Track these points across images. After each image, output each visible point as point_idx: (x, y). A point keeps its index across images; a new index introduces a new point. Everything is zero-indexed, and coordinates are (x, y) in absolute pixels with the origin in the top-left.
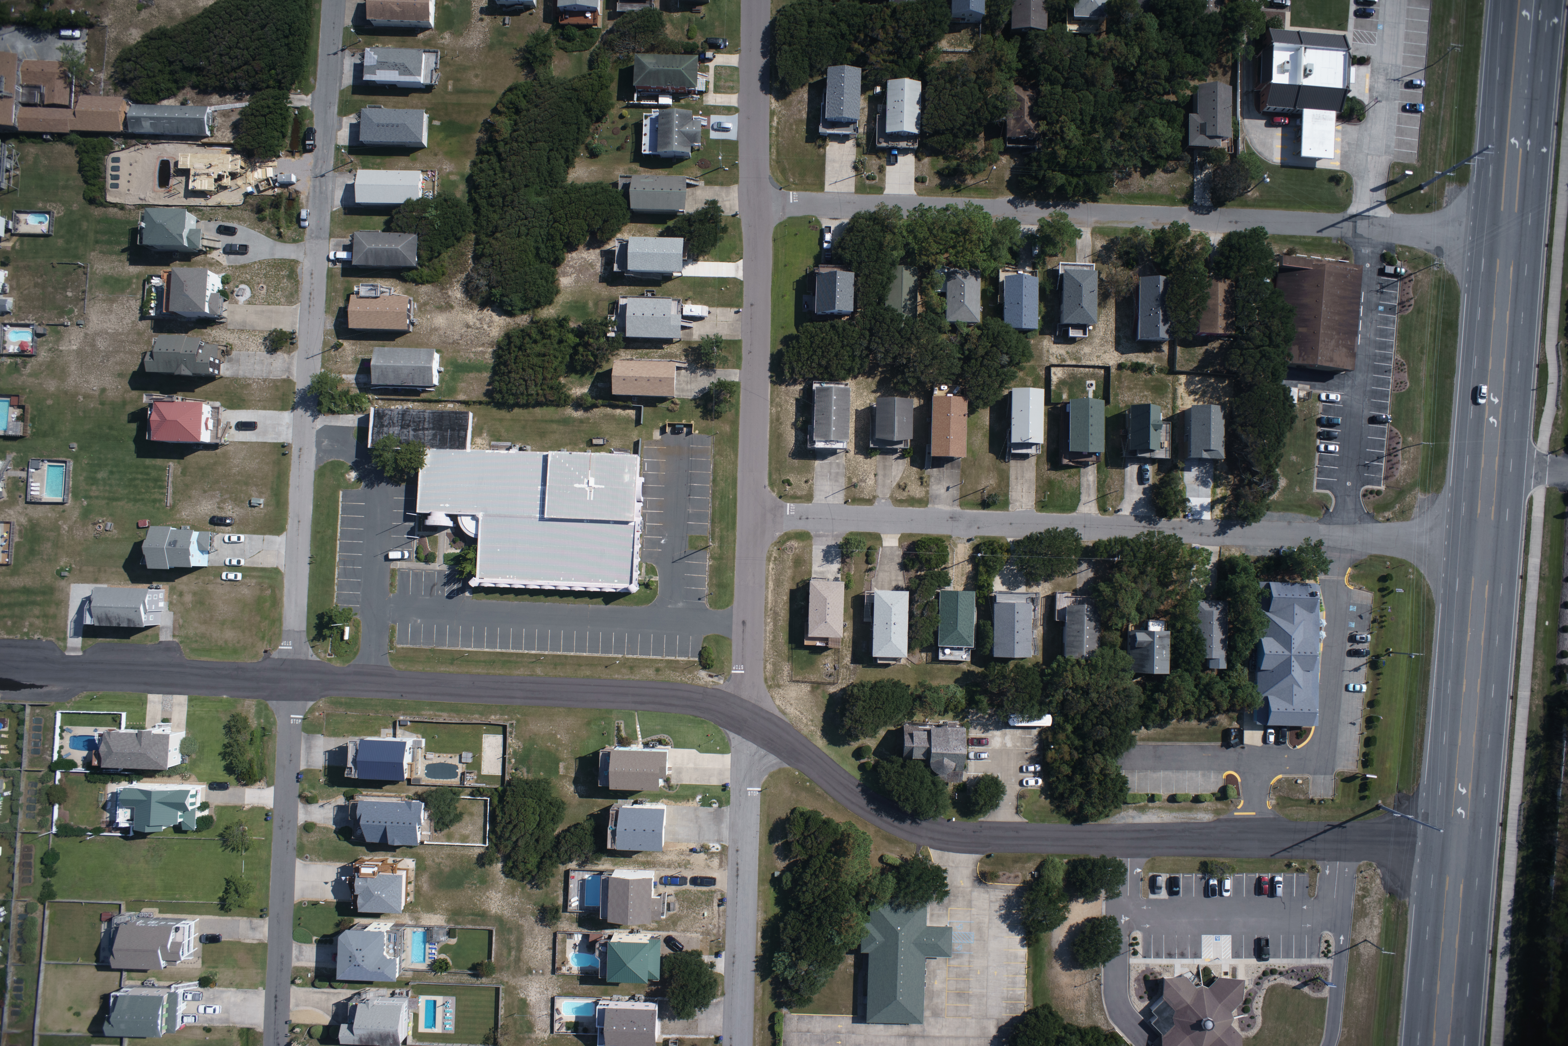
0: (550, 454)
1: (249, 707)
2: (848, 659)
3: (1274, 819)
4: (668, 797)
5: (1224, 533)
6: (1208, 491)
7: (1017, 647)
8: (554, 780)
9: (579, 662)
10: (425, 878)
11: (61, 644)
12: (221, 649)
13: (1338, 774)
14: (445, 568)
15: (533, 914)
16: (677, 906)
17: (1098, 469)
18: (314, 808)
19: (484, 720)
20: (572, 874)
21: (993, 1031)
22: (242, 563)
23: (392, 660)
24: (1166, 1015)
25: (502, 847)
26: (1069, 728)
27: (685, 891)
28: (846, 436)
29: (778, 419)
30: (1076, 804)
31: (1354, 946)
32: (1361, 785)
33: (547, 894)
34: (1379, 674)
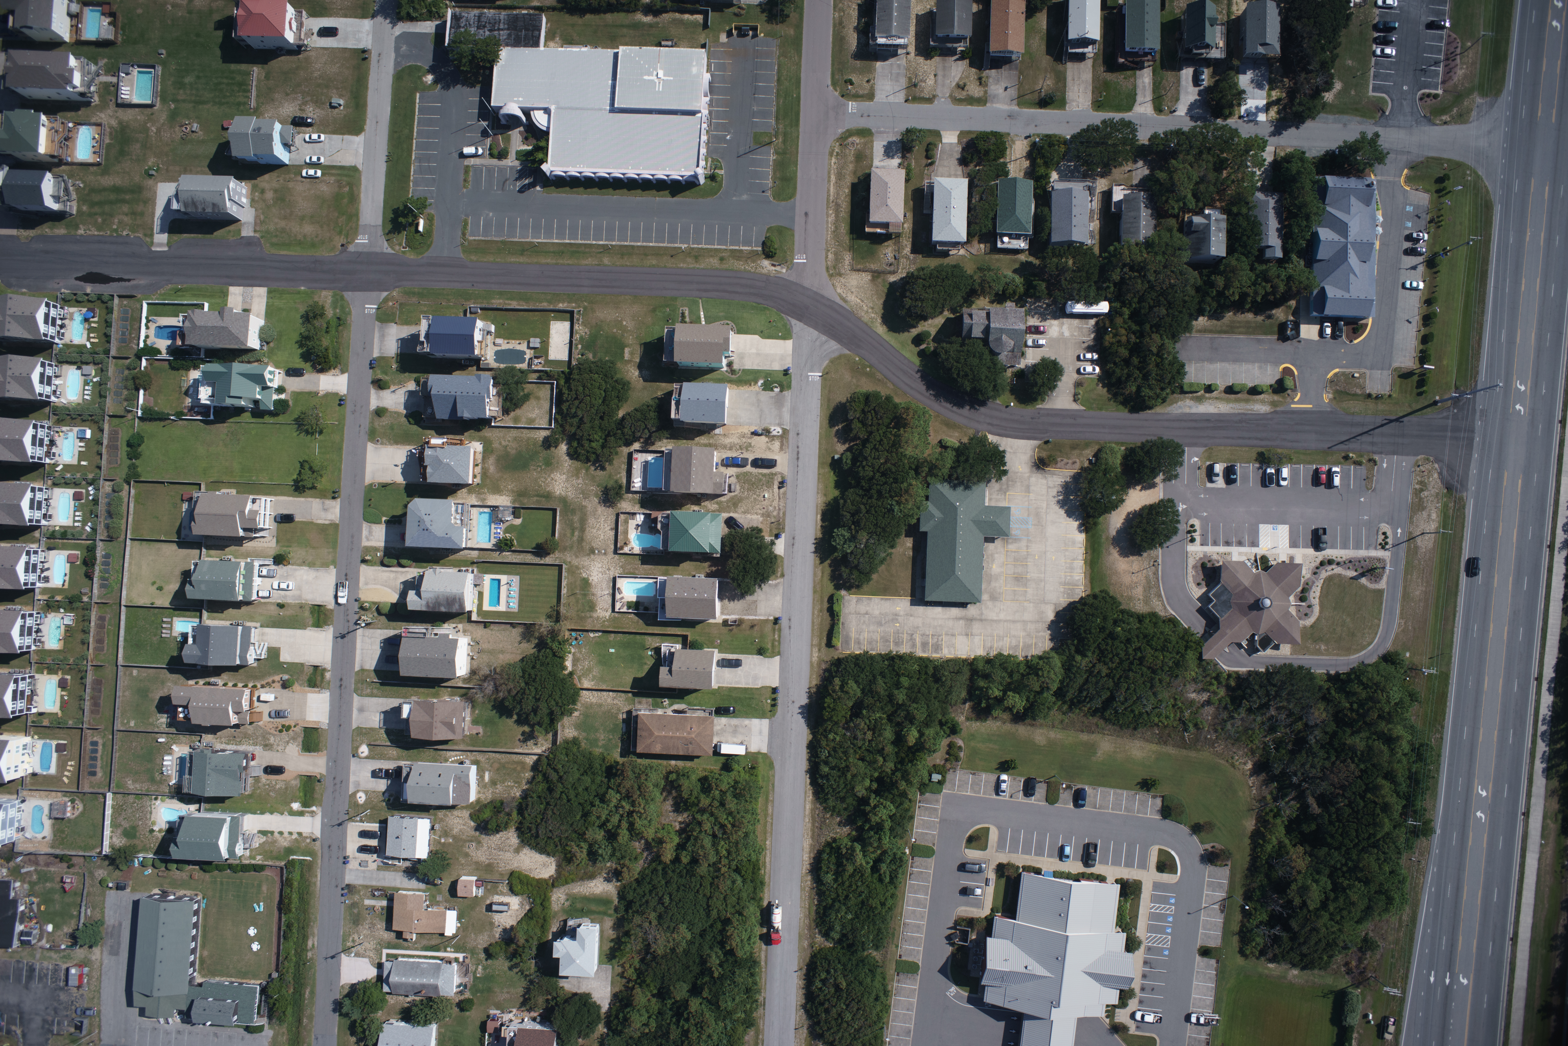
0: (622, 50)
1: (325, 298)
2: (907, 250)
3: (1331, 412)
4: (731, 381)
5: (1280, 134)
6: (1264, 93)
7: (1074, 230)
8: (619, 365)
9: (645, 252)
10: (491, 460)
11: (148, 239)
12: (300, 243)
13: (1396, 370)
14: (517, 163)
15: (596, 495)
16: (738, 487)
17: (1154, 71)
18: (386, 393)
19: (551, 307)
20: (635, 456)
21: (1051, 616)
22: (322, 160)
23: (464, 252)
24: (1223, 598)
25: (567, 427)
26: (1126, 312)
27: (746, 473)
28: (907, 31)
29: (841, 23)
30: (1134, 389)
31: (1411, 539)
32: (1418, 382)
33: (610, 476)
34: (1436, 273)
